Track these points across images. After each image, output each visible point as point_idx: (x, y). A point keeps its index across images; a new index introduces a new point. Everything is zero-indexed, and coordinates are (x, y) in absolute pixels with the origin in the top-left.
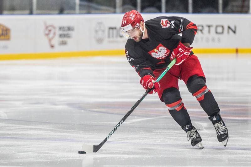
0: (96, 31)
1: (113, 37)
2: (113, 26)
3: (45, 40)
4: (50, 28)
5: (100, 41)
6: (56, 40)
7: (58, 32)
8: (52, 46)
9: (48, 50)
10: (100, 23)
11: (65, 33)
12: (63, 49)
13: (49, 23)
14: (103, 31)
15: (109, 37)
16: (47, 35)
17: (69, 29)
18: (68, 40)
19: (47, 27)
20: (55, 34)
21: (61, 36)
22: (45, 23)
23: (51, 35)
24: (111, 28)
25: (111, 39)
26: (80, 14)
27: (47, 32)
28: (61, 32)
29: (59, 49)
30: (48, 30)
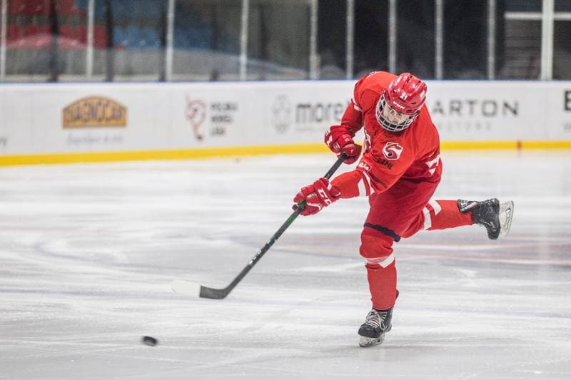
0: (276, 112)
1: (304, 120)
2: (304, 101)
3: (187, 127)
4: (196, 106)
5: (282, 128)
6: (206, 127)
7: (210, 113)
8: (200, 138)
9: (193, 144)
10: (282, 98)
11: (222, 113)
12: (218, 142)
13: (193, 97)
14: (288, 111)
15: (298, 120)
16: (191, 117)
17: (229, 107)
18: (228, 127)
19: (190, 105)
20: (204, 116)
21: (214, 119)
22: (187, 98)
23: (197, 119)
24: (301, 106)
25: (301, 125)
26: (248, 80)
27: (190, 112)
28: (215, 113)
29: (211, 142)
30: (193, 109)
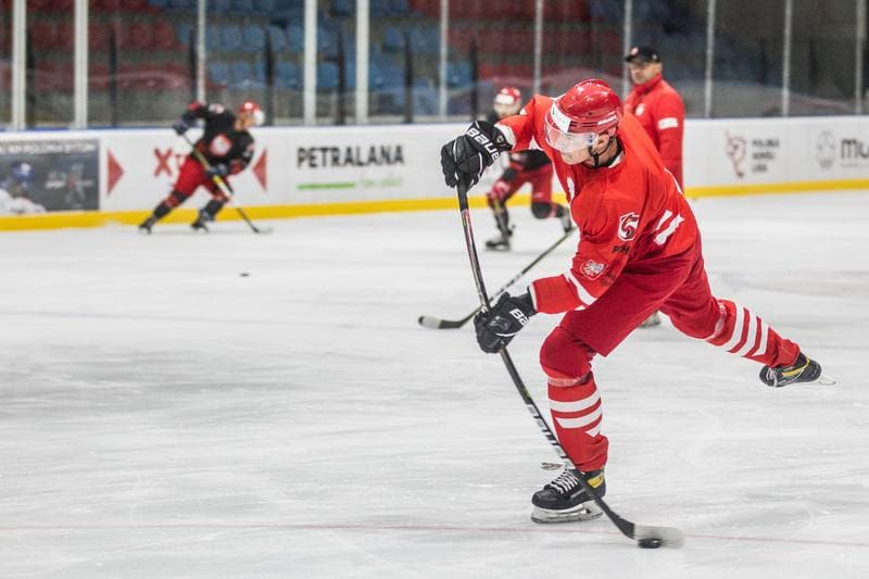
0: (820, 148)
1: (849, 156)
2: (850, 136)
3: (729, 164)
4: (735, 142)
5: (826, 164)
6: (747, 164)
7: (751, 150)
8: (740, 175)
9: (733, 181)
10: (826, 134)
11: (764, 150)
12: (761, 178)
13: (734, 133)
14: (832, 147)
15: (843, 156)
16: (731, 154)
17: (771, 143)
18: (769, 164)
19: (730, 141)
20: (744, 152)
21: (756, 156)
22: (727, 135)
23: (738, 154)
24: (848, 142)
25: (846, 161)
26: (794, 113)
27: (731, 149)
28: (757, 150)
29: (752, 179)
30: (734, 145)
